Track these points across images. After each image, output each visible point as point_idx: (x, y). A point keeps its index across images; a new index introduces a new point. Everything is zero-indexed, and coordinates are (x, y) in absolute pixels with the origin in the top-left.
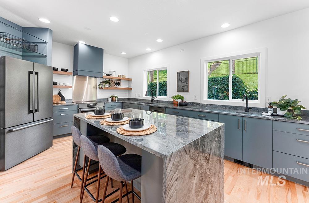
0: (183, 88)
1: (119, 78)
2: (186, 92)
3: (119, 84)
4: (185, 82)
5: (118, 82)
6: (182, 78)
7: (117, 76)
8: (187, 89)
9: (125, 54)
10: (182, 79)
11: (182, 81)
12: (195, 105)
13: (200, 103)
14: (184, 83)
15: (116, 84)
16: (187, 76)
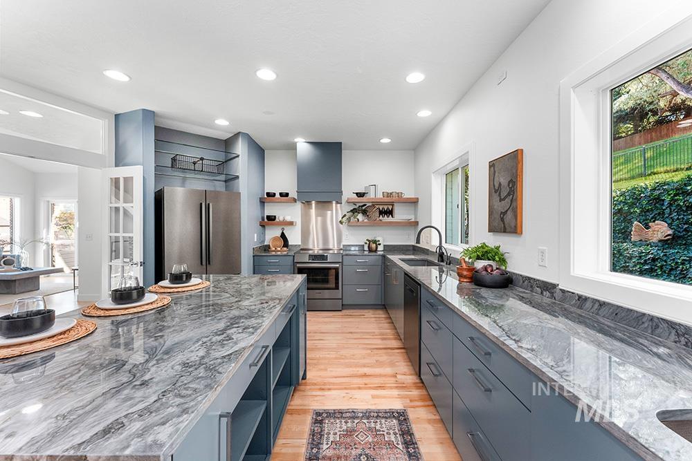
0: (502, 220)
1: (387, 200)
2: (509, 232)
3: (390, 213)
4: (509, 194)
5: (388, 208)
6: (502, 180)
7: (380, 195)
8: (513, 225)
9: (389, 141)
10: (500, 184)
11: (500, 194)
12: (539, 290)
13: (554, 286)
14: (504, 199)
15: (382, 213)
16: (514, 171)
